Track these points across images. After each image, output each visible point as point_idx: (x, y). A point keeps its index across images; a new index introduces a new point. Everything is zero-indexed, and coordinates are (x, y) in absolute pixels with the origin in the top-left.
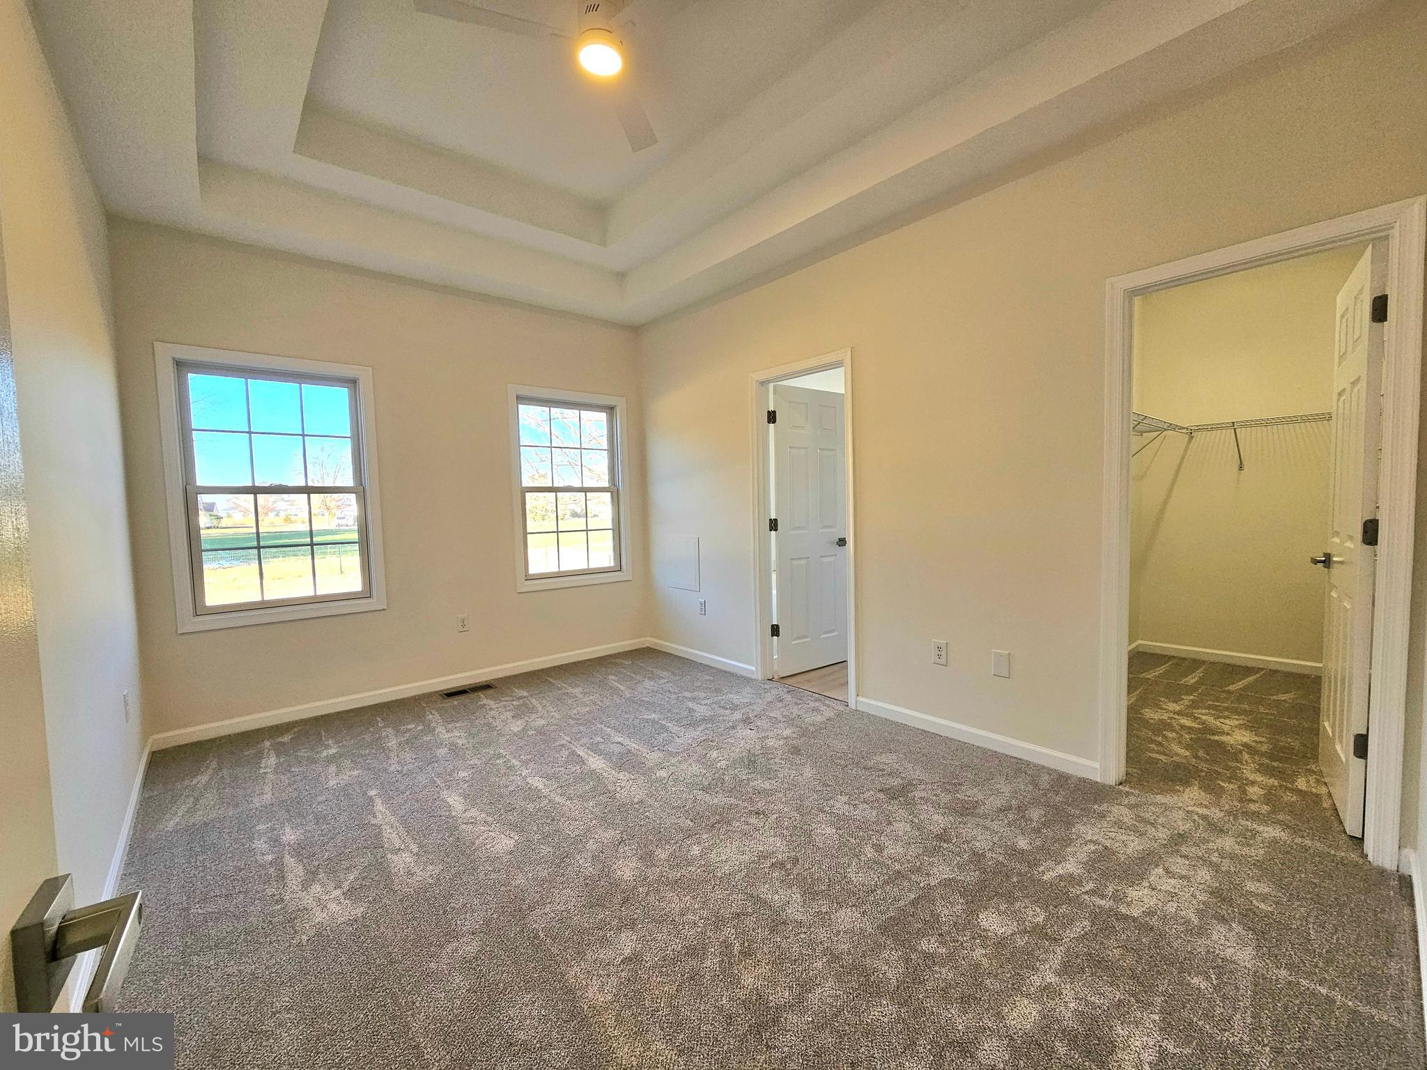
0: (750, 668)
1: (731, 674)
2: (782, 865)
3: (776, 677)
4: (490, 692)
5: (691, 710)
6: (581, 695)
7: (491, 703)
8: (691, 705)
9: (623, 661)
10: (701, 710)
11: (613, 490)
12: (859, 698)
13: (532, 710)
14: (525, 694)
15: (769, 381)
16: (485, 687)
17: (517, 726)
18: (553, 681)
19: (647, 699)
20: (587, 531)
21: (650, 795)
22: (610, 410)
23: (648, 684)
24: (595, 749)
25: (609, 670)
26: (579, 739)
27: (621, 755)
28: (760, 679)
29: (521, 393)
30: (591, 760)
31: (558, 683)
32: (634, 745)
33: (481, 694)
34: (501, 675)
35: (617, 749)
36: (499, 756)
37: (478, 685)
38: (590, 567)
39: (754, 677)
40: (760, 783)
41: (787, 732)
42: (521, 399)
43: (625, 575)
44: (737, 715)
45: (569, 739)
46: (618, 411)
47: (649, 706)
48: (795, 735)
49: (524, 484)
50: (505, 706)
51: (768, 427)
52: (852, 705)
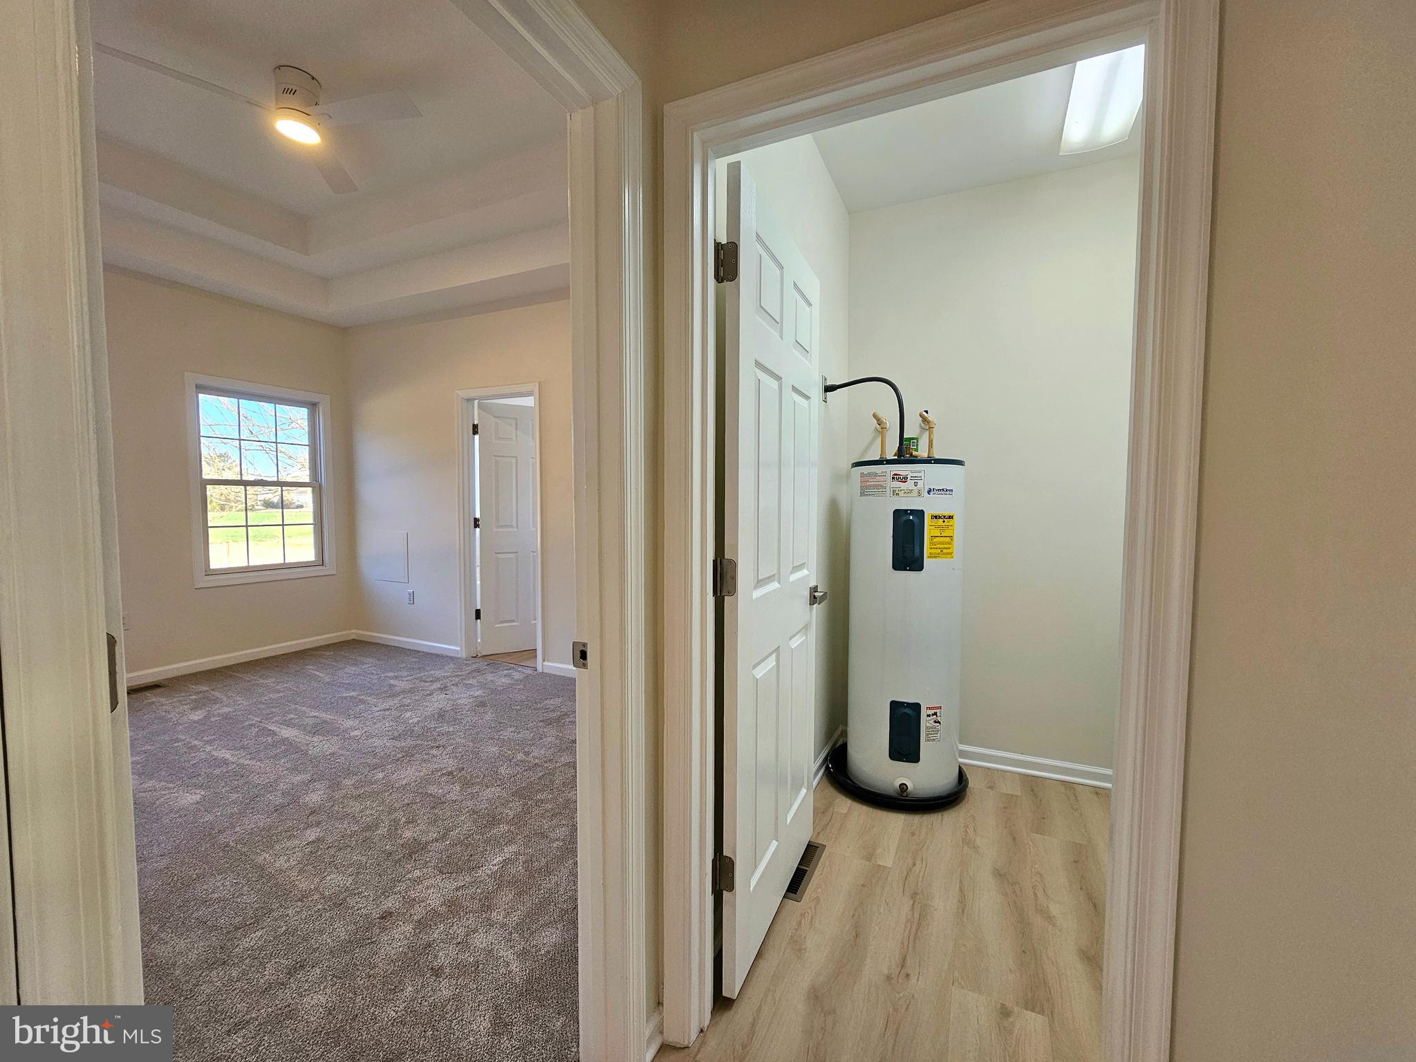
0: (455, 648)
1: (437, 655)
2: (450, 773)
3: (479, 655)
4: (159, 690)
5: (391, 686)
6: (274, 686)
7: (163, 700)
8: (392, 682)
9: (324, 653)
10: (401, 685)
11: (315, 484)
12: (545, 663)
13: (216, 701)
14: (205, 688)
15: (475, 399)
16: (154, 686)
17: (197, 716)
18: (240, 676)
19: (347, 682)
20: (283, 525)
21: (342, 748)
22: (312, 406)
23: (351, 669)
24: (289, 724)
25: (307, 662)
26: (271, 718)
27: (316, 725)
28: (464, 657)
29: (200, 382)
30: (283, 732)
31: (247, 677)
32: (329, 716)
33: (148, 694)
34: (170, 675)
35: (311, 721)
36: (177, 740)
37: (141, 686)
38: (286, 562)
39: (459, 656)
40: (445, 728)
41: (479, 693)
42: (202, 388)
43: (329, 569)
44: (437, 685)
45: (259, 720)
46: (320, 409)
47: (349, 687)
48: (484, 695)
49: (205, 477)
50: (180, 701)
51: (474, 439)
52: (540, 669)
